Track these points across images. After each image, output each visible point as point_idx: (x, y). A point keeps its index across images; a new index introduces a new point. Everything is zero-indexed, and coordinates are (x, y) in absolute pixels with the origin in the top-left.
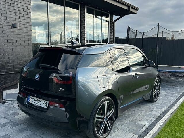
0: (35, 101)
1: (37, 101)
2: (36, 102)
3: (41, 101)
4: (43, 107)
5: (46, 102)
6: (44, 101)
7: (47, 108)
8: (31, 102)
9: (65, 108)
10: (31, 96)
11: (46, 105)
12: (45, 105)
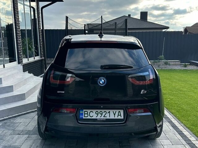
0: (98, 114)
1: (102, 114)
2: (100, 115)
3: (109, 112)
4: (116, 118)
5: (119, 112)
6: (115, 111)
7: (122, 118)
8: (89, 117)
9: (150, 112)
10: (84, 110)
11: (120, 115)
12: (118, 115)
